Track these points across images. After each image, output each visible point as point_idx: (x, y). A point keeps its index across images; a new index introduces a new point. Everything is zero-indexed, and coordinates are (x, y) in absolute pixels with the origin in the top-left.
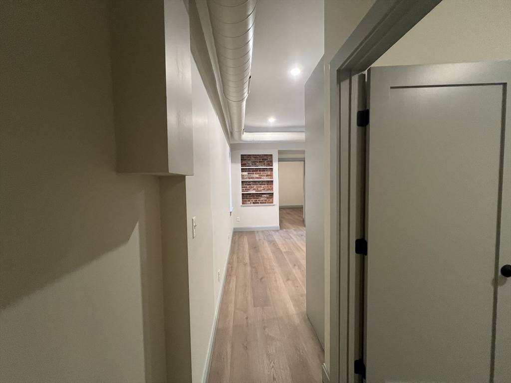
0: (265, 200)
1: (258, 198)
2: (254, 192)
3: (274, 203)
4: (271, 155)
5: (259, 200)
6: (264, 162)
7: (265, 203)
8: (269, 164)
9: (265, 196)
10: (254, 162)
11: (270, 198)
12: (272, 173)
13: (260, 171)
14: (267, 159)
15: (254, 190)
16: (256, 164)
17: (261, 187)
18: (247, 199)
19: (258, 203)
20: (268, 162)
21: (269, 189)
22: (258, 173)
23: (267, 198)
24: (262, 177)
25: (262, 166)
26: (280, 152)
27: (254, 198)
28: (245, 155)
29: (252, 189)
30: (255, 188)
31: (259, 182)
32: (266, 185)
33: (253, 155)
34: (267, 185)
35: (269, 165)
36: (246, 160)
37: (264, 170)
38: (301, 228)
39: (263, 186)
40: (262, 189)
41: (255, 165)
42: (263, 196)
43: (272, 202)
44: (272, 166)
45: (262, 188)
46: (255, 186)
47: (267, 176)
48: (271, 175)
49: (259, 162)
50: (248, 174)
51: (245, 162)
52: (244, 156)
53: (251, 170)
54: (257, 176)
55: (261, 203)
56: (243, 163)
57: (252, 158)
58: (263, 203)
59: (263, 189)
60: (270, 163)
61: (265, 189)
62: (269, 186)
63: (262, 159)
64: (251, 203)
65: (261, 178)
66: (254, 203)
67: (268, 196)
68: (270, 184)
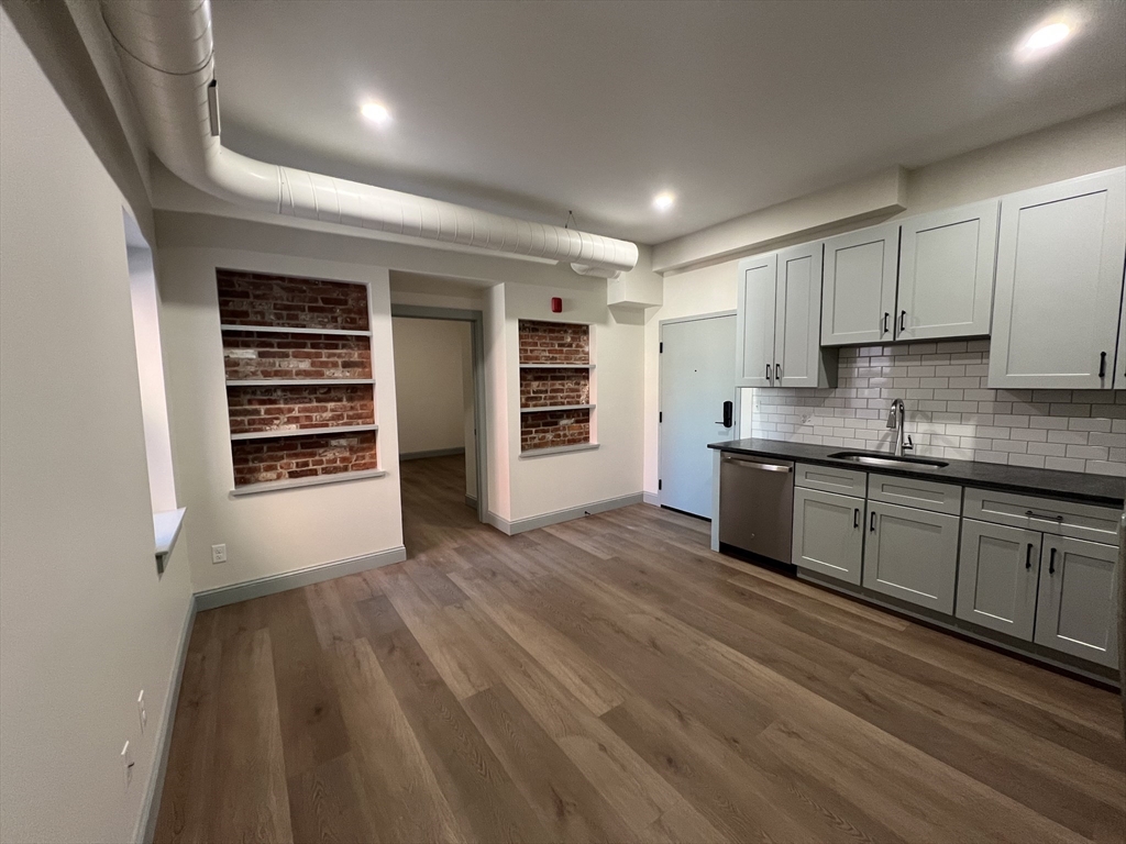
0: (344, 460)
1: (313, 455)
2: (292, 430)
3: (380, 468)
4: (362, 289)
5: (321, 462)
6: (332, 311)
7: (345, 469)
8: (353, 321)
9: (343, 442)
10: (287, 308)
11: (363, 450)
12: (369, 357)
13: (313, 346)
14: (346, 302)
15: (290, 421)
16: (296, 317)
17: (325, 409)
18: (262, 460)
19: (314, 473)
20: (350, 311)
21: (359, 417)
22: (308, 356)
23: (352, 449)
24: (328, 372)
25: (324, 327)
26: (397, 281)
27: (296, 456)
28: (243, 274)
29: (284, 418)
30: (295, 414)
31: (313, 389)
32: (345, 403)
33: (282, 278)
34: (350, 399)
35: (353, 324)
36: (245, 295)
37: (332, 342)
38: (475, 539)
39: (331, 405)
40: (328, 419)
41: (293, 320)
42: (334, 443)
43: (373, 465)
44: (366, 328)
45: (328, 415)
46: (297, 407)
47: (346, 365)
48: (365, 365)
49: (312, 309)
50: (261, 355)
51: (236, 304)
52: (235, 279)
53: (275, 341)
54: (305, 365)
55: (326, 471)
56: (231, 307)
57: (277, 291)
58: (336, 470)
59: (333, 418)
60: (360, 318)
61: (340, 417)
62: (358, 404)
63: (325, 301)
64: (279, 477)
65: (320, 375)
66: (293, 475)
67: (354, 441)
68: (362, 398)
